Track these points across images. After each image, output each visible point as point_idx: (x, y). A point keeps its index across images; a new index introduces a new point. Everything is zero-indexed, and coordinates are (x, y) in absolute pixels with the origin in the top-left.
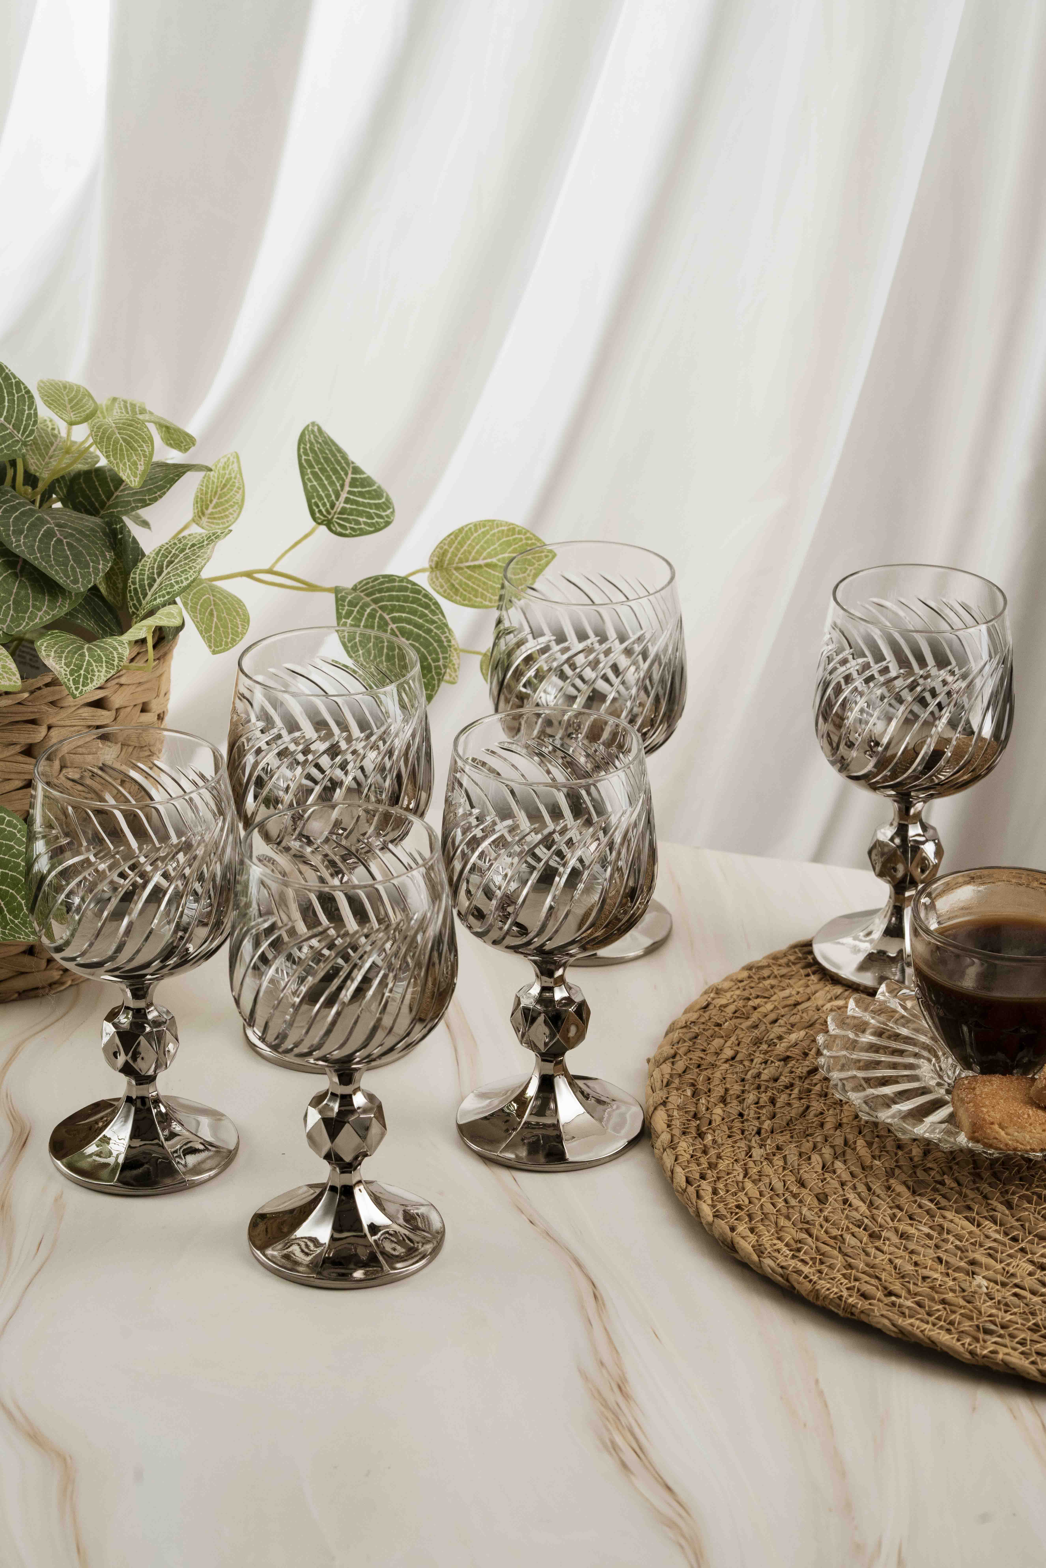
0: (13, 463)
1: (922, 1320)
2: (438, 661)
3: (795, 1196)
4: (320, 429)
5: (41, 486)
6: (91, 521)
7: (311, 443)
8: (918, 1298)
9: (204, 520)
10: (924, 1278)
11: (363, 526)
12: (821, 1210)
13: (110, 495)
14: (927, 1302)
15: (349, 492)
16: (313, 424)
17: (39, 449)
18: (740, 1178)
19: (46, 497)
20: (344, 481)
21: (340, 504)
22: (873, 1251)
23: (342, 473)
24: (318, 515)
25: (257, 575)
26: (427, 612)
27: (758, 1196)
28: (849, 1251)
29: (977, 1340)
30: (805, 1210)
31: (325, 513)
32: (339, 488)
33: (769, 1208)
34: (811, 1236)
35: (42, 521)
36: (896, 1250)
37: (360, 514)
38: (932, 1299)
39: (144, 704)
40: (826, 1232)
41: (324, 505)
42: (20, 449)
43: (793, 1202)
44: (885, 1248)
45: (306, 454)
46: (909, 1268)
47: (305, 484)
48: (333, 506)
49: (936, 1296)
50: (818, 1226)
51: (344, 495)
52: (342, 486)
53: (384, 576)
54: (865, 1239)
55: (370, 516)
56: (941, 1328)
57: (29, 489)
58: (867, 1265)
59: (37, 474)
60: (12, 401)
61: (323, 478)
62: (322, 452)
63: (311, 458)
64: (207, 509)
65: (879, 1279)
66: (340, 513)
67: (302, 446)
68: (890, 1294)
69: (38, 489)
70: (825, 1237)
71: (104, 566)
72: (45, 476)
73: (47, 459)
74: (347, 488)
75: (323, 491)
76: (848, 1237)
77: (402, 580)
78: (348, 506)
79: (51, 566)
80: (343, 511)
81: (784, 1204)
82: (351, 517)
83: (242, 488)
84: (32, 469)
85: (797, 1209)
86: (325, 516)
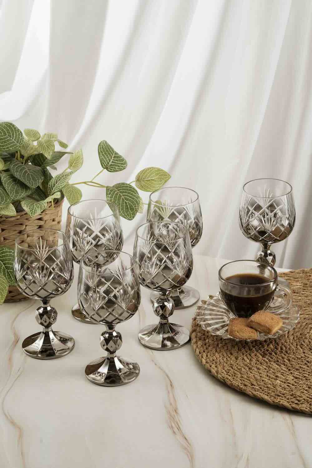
0: (17, 152)
1: (260, 392)
2: (136, 207)
3: (229, 357)
4: (106, 142)
5: (25, 158)
6: (38, 168)
7: (102, 146)
8: (260, 386)
9: (72, 167)
10: (263, 381)
11: (117, 169)
12: (236, 362)
13: (44, 160)
14: (262, 387)
15: (113, 160)
16: (104, 141)
17: (25, 148)
18: (214, 352)
19: (27, 161)
20: (112, 157)
21: (110, 163)
22: (249, 373)
23: (111, 154)
24: (104, 166)
25: (87, 183)
26: (133, 193)
27: (219, 357)
28: (242, 373)
29: (275, 398)
30: (231, 361)
31: (106, 165)
32: (110, 158)
33: (222, 361)
34: (232, 368)
35: (24, 168)
36: (256, 373)
37: (116, 166)
38: (264, 387)
39: (53, 219)
40: (237, 367)
41: (106, 163)
42: (18, 148)
43: (229, 359)
44: (253, 372)
45: (100, 149)
46: (259, 378)
47: (100, 157)
48: (108, 163)
49: (265, 386)
50: (235, 366)
51: (111, 161)
52: (111, 158)
53: (122, 183)
54: (247, 370)
55: (119, 166)
56: (266, 394)
57: (22, 159)
58: (247, 377)
59: (24, 155)
60: (16, 135)
61: (105, 156)
62: (106, 148)
63: (102, 150)
64: (72, 164)
65: (250, 381)
66: (110, 165)
67: (99, 147)
68: (253, 385)
69: (24, 159)
70: (236, 369)
71: (41, 181)
72: (26, 156)
73: (27, 151)
74: (113, 159)
75: (105, 159)
76: (243, 369)
77: (127, 184)
78: (113, 164)
79: (26, 181)
80: (111, 165)
81: (226, 359)
82: (113, 167)
83: (82, 158)
84: (23, 153)
85: (229, 361)
86: (106, 166)
